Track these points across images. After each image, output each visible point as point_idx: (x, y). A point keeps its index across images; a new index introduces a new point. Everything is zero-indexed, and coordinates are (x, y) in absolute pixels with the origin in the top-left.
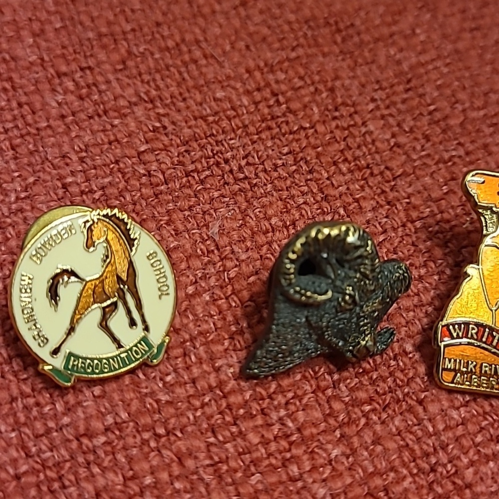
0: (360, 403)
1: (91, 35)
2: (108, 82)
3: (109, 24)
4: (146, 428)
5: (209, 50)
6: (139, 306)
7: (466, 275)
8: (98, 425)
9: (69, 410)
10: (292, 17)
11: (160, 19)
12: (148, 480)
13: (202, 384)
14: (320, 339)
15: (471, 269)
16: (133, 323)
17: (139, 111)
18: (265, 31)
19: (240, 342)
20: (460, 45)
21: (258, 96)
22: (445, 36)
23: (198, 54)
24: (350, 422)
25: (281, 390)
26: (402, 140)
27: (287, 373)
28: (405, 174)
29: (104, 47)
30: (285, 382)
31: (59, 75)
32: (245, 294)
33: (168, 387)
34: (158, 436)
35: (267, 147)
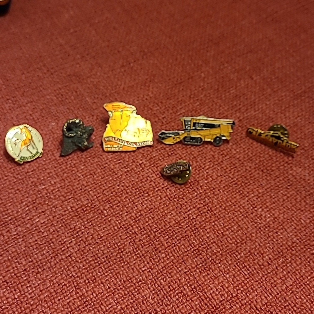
0: (87, 158)
1: (14, 89)
2: (20, 99)
3: (18, 85)
4: (41, 170)
5: (44, 87)
6: (35, 144)
7: (107, 127)
8: (30, 171)
9: (23, 169)
10: (65, 75)
11: (31, 82)
12: (42, 179)
13: (52, 160)
14: (76, 145)
15: (108, 125)
16: (34, 148)
17: (29, 105)
18: (58, 80)
19: (59, 150)
20: (109, 75)
21: (58, 96)
22: (105, 74)
23: (41, 89)
24: (86, 162)
25: (70, 158)
26: (95, 101)
27: (70, 154)
28: (96, 109)
29: (18, 91)
30: (70, 156)
31: (8, 100)
32: (59, 140)
33: (44, 161)
34: (43, 171)
35: (61, 108)
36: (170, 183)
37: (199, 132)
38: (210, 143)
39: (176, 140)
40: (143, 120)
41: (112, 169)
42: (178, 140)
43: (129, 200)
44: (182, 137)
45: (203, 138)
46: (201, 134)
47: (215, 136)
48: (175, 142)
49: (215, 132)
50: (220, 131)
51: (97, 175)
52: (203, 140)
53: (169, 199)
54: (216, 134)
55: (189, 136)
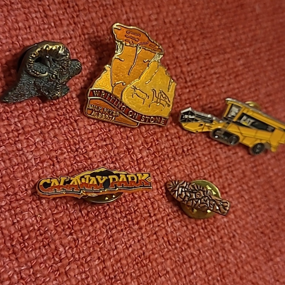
0: (50, 119)
7: (104, 69)
15: (107, 68)
24: (45, 127)
30: (19, 106)
36: (175, 209)
37: (241, 128)
38: (246, 147)
39: (203, 129)
40: (167, 79)
41: (90, 158)
42: (206, 130)
43: (107, 232)
44: (214, 128)
45: (241, 138)
46: (243, 132)
47: (258, 142)
48: (200, 131)
49: (263, 136)
50: (269, 137)
51: (62, 164)
52: (240, 141)
53: (169, 241)
54: (261, 140)
55: (224, 128)
